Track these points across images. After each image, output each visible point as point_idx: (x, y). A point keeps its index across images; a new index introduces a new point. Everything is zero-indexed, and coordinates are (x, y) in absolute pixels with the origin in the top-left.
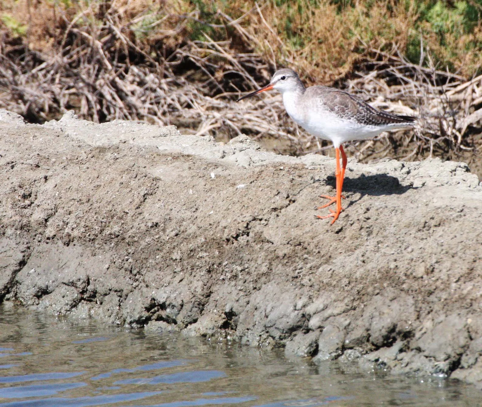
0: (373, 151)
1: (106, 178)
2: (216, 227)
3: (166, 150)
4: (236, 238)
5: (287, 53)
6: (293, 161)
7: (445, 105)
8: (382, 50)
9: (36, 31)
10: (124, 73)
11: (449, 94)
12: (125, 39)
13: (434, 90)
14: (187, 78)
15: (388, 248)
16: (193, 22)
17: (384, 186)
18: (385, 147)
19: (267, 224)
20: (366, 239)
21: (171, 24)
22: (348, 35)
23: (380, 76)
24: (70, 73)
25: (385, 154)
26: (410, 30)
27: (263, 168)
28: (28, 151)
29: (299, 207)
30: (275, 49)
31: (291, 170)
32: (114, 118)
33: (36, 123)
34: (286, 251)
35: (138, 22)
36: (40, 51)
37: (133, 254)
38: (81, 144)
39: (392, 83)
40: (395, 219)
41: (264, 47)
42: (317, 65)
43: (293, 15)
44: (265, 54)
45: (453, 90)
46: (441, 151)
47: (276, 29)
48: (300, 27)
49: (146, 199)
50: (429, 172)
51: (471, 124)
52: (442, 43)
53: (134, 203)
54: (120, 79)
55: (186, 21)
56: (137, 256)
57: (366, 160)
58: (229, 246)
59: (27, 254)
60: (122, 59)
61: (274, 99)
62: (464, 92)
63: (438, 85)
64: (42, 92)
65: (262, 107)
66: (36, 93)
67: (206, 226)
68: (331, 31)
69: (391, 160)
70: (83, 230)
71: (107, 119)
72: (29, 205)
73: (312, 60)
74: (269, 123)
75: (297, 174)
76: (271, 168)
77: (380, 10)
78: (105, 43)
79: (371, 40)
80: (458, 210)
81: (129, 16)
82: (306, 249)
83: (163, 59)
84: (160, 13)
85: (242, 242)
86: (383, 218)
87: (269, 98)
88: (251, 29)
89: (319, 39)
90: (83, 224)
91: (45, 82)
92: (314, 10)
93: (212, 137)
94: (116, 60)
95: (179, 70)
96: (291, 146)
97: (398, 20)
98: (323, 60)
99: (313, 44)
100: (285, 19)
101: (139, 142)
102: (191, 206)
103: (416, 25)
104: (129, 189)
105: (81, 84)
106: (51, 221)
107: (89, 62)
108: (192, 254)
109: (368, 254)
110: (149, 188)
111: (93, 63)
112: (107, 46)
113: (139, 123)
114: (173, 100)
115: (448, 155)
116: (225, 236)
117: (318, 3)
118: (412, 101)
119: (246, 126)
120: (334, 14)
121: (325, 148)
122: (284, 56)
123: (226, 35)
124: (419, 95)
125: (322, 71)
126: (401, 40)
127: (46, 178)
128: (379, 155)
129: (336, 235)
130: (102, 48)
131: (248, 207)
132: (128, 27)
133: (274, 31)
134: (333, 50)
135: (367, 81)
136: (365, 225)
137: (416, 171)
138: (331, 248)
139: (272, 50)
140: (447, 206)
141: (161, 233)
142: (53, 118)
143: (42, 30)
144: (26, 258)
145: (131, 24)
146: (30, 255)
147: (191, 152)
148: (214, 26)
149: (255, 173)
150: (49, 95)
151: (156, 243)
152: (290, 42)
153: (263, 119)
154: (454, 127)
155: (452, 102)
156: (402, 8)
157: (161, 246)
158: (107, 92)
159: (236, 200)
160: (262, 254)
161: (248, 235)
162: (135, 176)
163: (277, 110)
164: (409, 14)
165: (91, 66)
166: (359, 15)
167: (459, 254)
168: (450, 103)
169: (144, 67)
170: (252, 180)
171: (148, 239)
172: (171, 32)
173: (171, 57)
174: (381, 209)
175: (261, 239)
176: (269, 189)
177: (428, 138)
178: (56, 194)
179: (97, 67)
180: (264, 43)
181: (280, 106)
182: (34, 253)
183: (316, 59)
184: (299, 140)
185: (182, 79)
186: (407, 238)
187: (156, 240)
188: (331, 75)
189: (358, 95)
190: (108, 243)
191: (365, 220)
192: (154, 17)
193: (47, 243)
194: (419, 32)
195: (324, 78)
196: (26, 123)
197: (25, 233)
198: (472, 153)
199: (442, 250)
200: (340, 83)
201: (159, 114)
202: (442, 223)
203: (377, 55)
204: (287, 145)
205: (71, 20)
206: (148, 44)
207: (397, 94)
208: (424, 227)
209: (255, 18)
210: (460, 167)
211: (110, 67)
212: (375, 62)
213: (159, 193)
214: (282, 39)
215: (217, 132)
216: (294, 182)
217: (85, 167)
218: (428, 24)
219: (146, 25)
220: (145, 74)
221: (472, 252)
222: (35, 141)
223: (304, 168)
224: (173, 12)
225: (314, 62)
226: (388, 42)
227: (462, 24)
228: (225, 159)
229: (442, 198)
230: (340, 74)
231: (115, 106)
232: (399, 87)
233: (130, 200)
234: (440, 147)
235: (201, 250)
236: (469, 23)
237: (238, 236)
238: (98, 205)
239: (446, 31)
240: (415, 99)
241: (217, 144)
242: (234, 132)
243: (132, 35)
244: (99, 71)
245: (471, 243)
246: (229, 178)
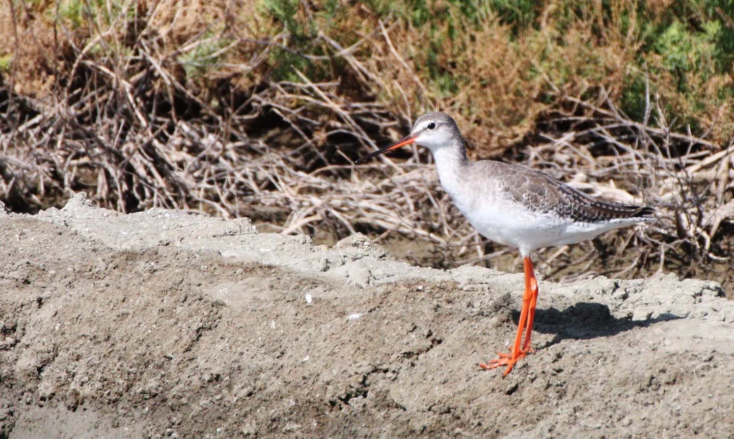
0: (568, 262)
1: (137, 302)
2: (313, 383)
3: (233, 257)
4: (346, 400)
5: (430, 102)
6: (439, 276)
7: (685, 188)
8: (583, 98)
9: (26, 65)
10: (167, 133)
11: (691, 170)
12: (170, 78)
13: (667, 163)
14: (269, 142)
15: (590, 419)
16: (278, 51)
17: (586, 318)
18: (587, 255)
19: (396, 378)
20: (555, 403)
21: (244, 53)
22: (529, 73)
23: (581, 140)
24: (80, 132)
25: (587, 266)
26: (629, 66)
27: (390, 288)
28: (11, 258)
29: (448, 351)
30: (410, 96)
31: (434, 292)
32: (151, 205)
33: (24, 212)
34: (426, 422)
35: (190, 50)
36: (32, 96)
37: (179, 424)
38: (97, 246)
39: (599, 152)
40: (602, 372)
41: (393, 92)
42: (478, 122)
43: (439, 41)
44: (394, 104)
45: (698, 164)
46: (678, 262)
47: (411, 63)
48: (450, 60)
49: (201, 335)
50: (658, 297)
51: (727, 218)
52: (681, 88)
53: (182, 343)
54: (160, 142)
55: (267, 49)
56: (185, 428)
57: (556, 276)
58: (333, 413)
59: (7, 423)
60: (163, 110)
61: (408, 176)
62: (716, 166)
63: (673, 156)
64: (34, 163)
65: (388, 189)
66: (24, 164)
67: (298, 381)
68: (502, 68)
69: (596, 276)
70: (98, 385)
71: (139, 207)
72: (12, 345)
73: (470, 114)
74: (401, 214)
75: (444, 298)
76: (403, 288)
77: (582, 33)
78: (136, 85)
79: (566, 81)
80: (705, 358)
81: (176, 41)
82: (458, 418)
83: (230, 110)
84: (225, 36)
85: (356, 406)
86: (583, 370)
87: (400, 174)
88: (372, 63)
89: (481, 79)
90: (99, 375)
91: (38, 147)
92: (473, 33)
93: (308, 238)
94: (154, 111)
95: (255, 129)
96: (435, 252)
97: (609, 50)
98: (489, 114)
99: (473, 87)
100: (427, 48)
101: (190, 244)
102: (273, 348)
103: (639, 60)
104: (173, 321)
105: (97, 150)
106: (47, 370)
107: (111, 115)
108: (274, 425)
109: (558, 428)
110: (205, 319)
111: (116, 116)
112: (141, 89)
113: (190, 213)
114: (245, 176)
115: (689, 268)
116: (328, 397)
117: (481, 22)
118: (632, 180)
119: (362, 220)
120: (506, 39)
121: (490, 256)
122: (425, 107)
123: (331, 73)
124: (643, 171)
125: (486, 132)
126: (615, 82)
127: (40, 301)
128: (577, 267)
129: (507, 396)
130: (132, 92)
131: (365, 350)
132: (174, 58)
133: (409, 66)
134: (505, 97)
135: (558, 148)
136: (555, 381)
137: (638, 295)
138: (499, 418)
139: (405, 98)
140: (686, 351)
141: (225, 391)
142: (51, 204)
143: (35, 63)
144: (7, 429)
145: (180, 54)
146: (13, 425)
147: (274, 261)
148: (313, 57)
149: (378, 296)
150: (45, 167)
151: (216, 407)
152: (434, 85)
153: (391, 209)
154: (699, 224)
155: (696, 184)
156: (617, 31)
157: (224, 412)
158: (140, 163)
159: (345, 338)
160: (388, 427)
161: (365, 396)
162: (183, 299)
163: (413, 194)
164: (627, 40)
165: (114, 122)
166: (546, 43)
167: (706, 429)
168: (693, 185)
169: (199, 124)
170: (372, 307)
171: (203, 402)
172: (243, 67)
173: (243, 106)
174: (581, 356)
175: (385, 403)
176: (398, 321)
177: (657, 241)
178: (57, 328)
179: (123, 122)
180: (392, 85)
181: (417, 187)
182: (20, 422)
183: (477, 111)
184: (448, 243)
185: (261, 143)
186: (622, 403)
187: (217, 403)
188: (500, 138)
189: (545, 171)
190: (140, 407)
191: (554, 372)
192: (216, 42)
193: (41, 406)
194: (644, 70)
195: (488, 143)
196: (8, 212)
197: (6, 390)
198: (728, 266)
199: (679, 422)
200: (514, 150)
201: (223, 199)
202: (678, 379)
203: (576, 106)
204: (429, 251)
205: (83, 47)
206: (206, 86)
207: (608, 169)
208: (650, 385)
209: (379, 46)
210: (708, 288)
211: (144, 123)
212: (571, 118)
213: (222, 325)
214: (422, 80)
215: (316, 229)
216: (440, 311)
217: (102, 283)
218: (658, 57)
219: (203, 55)
220: (202, 135)
221: (727, 425)
222: (22, 241)
223: (456, 288)
224: (246, 35)
225: (474, 117)
226: (593, 85)
227: (712, 58)
228: (328, 272)
229: (679, 338)
230: (515, 136)
231: (152, 185)
232: (610, 159)
233: (175, 337)
234: (675, 256)
235: (290, 420)
236: (724, 55)
237: (348, 397)
238: (124, 345)
239: (687, 68)
240: (636, 177)
241: (315, 247)
242: (343, 230)
243: (180, 71)
244: (126, 128)
245: (725, 411)
246: (335, 303)
